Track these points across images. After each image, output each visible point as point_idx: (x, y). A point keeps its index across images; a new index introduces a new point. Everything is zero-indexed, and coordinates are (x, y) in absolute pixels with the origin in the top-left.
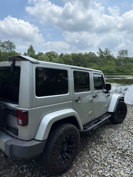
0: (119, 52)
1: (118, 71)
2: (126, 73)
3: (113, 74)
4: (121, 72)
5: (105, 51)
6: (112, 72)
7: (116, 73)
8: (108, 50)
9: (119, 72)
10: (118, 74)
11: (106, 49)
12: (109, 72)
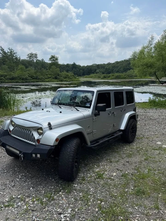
0: (28, 55)
1: (31, 77)
2: (41, 79)
3: (28, 81)
4: (36, 78)
5: (8, 52)
6: (26, 79)
7: (31, 79)
8: (13, 51)
9: (33, 79)
10: (32, 80)
11: (10, 50)
12: (23, 79)
